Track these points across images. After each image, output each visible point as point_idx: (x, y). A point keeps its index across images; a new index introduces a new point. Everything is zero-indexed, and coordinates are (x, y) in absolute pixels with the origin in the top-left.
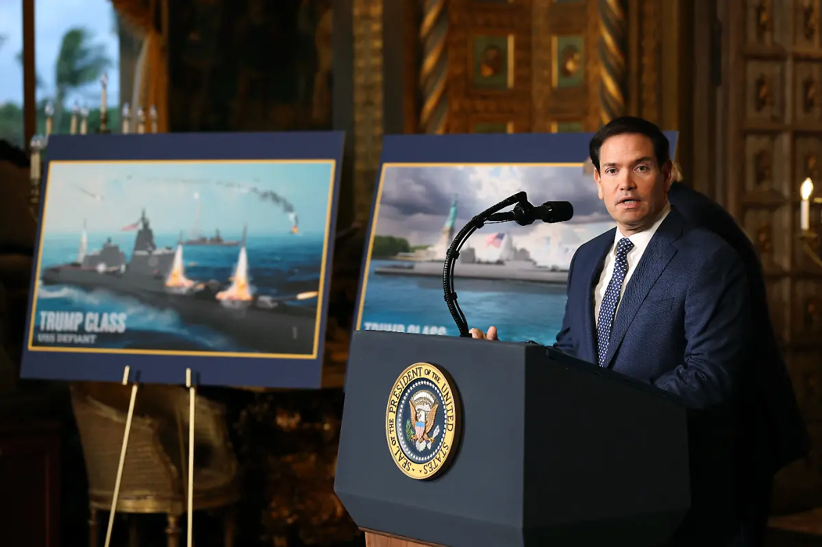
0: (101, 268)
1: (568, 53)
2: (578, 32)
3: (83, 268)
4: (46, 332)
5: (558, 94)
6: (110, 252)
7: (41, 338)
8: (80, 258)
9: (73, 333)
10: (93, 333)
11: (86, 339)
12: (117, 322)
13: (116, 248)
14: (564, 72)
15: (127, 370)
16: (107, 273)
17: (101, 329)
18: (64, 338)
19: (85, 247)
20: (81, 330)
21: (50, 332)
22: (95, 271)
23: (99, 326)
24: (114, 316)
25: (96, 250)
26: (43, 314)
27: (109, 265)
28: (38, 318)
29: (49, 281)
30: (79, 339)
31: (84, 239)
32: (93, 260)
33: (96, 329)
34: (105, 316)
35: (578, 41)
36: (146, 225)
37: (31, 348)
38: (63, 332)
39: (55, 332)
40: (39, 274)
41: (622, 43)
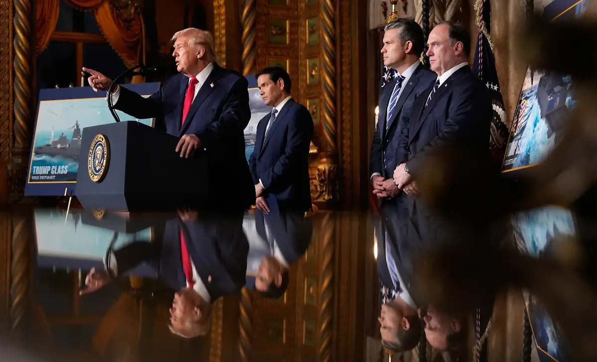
0: (59, 146)
1: (313, 67)
2: (316, 57)
3: (52, 146)
4: (35, 175)
5: (309, 87)
6: (63, 139)
7: (33, 178)
8: (50, 143)
9: (46, 175)
10: (54, 175)
11: (51, 177)
12: (64, 170)
13: (65, 138)
14: (312, 76)
15: (66, 189)
16: (61, 148)
17: (58, 173)
18: (42, 178)
19: (53, 137)
20: (50, 174)
21: (37, 175)
22: (56, 148)
23: (57, 172)
24: (63, 167)
25: (57, 139)
26: (35, 167)
27: (62, 145)
28: (32, 170)
29: (37, 153)
30: (48, 178)
31: (53, 134)
32: (55, 143)
33: (56, 173)
34: (60, 167)
35: (316, 61)
36: (78, 127)
37: (29, 182)
38: (42, 175)
39: (39, 175)
40: (33, 150)
41: (333, 61)
